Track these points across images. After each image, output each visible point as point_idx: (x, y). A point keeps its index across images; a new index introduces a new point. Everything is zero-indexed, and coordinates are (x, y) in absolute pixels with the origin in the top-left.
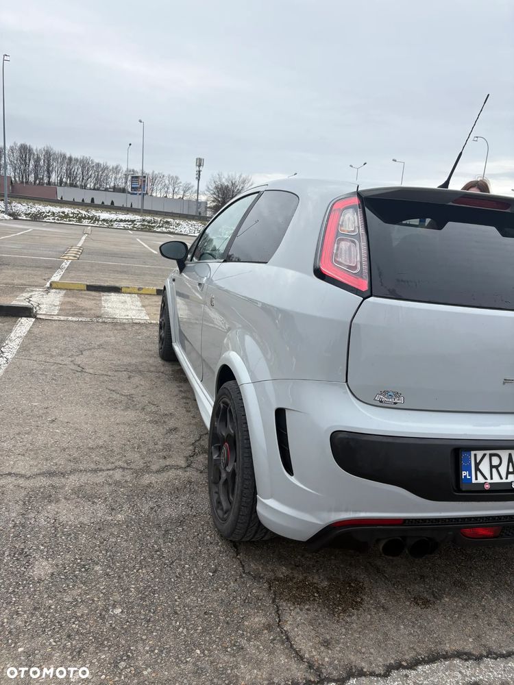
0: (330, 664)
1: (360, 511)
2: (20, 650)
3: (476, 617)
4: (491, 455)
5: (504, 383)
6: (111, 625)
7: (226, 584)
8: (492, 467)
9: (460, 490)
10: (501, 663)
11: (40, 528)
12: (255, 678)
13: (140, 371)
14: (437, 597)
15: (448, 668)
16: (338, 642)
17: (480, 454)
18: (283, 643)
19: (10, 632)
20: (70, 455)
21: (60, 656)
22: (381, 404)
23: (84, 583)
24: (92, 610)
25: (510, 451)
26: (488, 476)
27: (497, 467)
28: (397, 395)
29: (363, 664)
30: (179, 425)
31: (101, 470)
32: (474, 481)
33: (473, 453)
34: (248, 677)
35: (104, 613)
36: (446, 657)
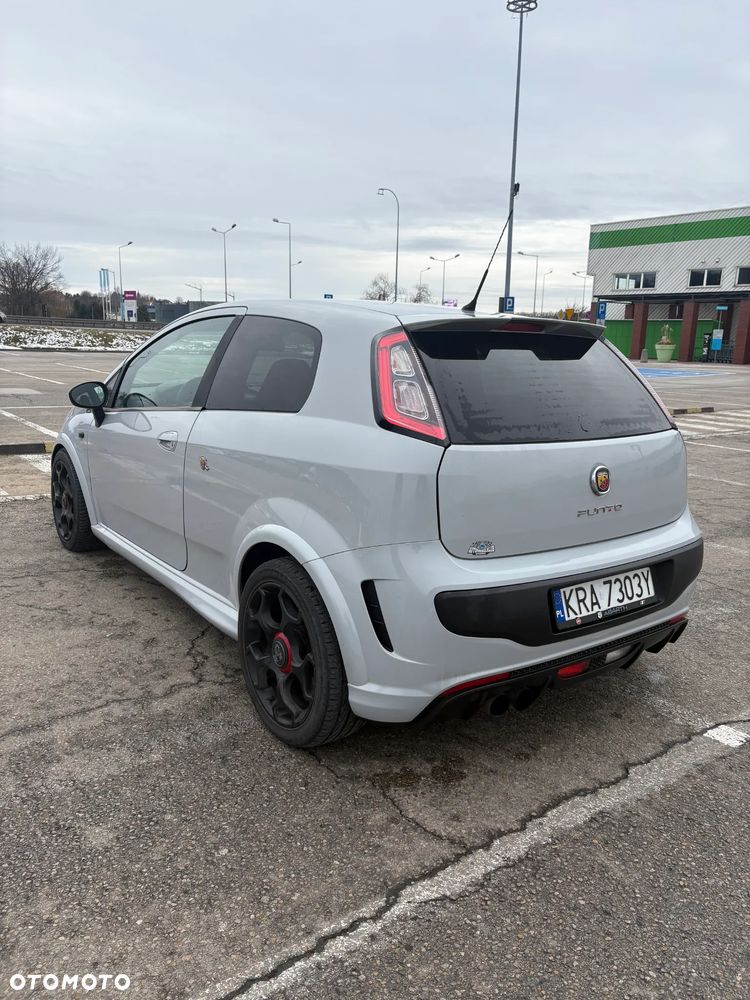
0: (469, 834)
1: (469, 673)
2: (139, 922)
3: (577, 756)
4: (577, 590)
5: (579, 516)
6: (226, 866)
7: (325, 794)
8: (579, 601)
9: (556, 630)
10: (614, 790)
11: (61, 795)
12: (407, 868)
13: (51, 573)
14: (535, 748)
15: (573, 807)
16: (466, 813)
17: (567, 590)
18: (415, 830)
19: (113, 910)
20: (32, 701)
21: (190, 914)
22: (474, 557)
23: (165, 836)
24: (194, 860)
25: (591, 583)
26: (577, 611)
27: (583, 600)
28: (489, 544)
29: (498, 825)
30: (154, 634)
31: (90, 710)
32: (567, 619)
33: (562, 590)
34: (400, 870)
35: (209, 858)
36: (567, 798)
